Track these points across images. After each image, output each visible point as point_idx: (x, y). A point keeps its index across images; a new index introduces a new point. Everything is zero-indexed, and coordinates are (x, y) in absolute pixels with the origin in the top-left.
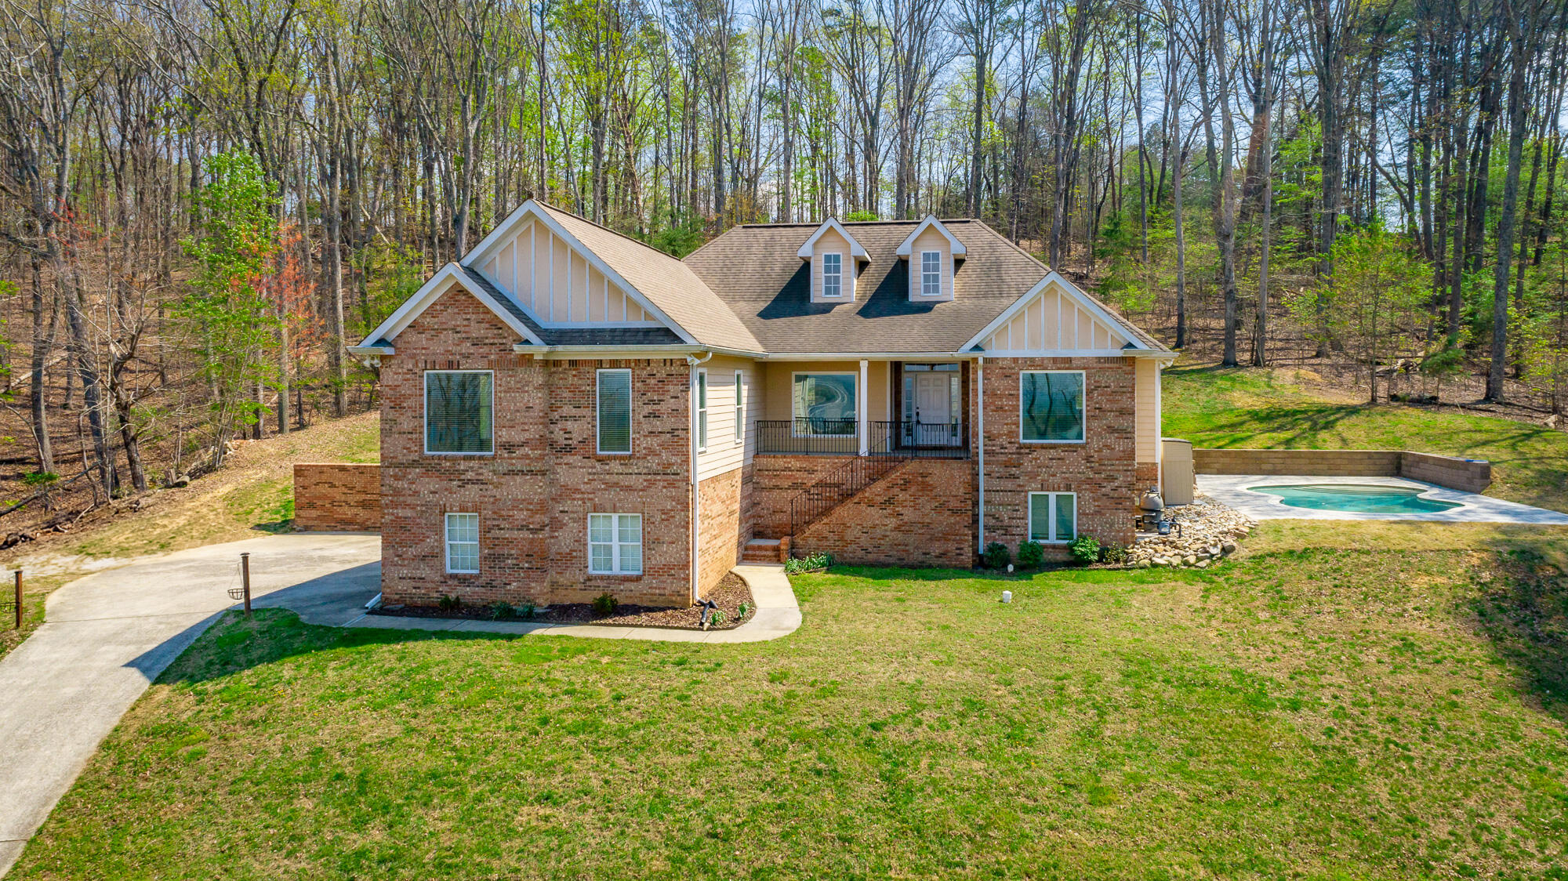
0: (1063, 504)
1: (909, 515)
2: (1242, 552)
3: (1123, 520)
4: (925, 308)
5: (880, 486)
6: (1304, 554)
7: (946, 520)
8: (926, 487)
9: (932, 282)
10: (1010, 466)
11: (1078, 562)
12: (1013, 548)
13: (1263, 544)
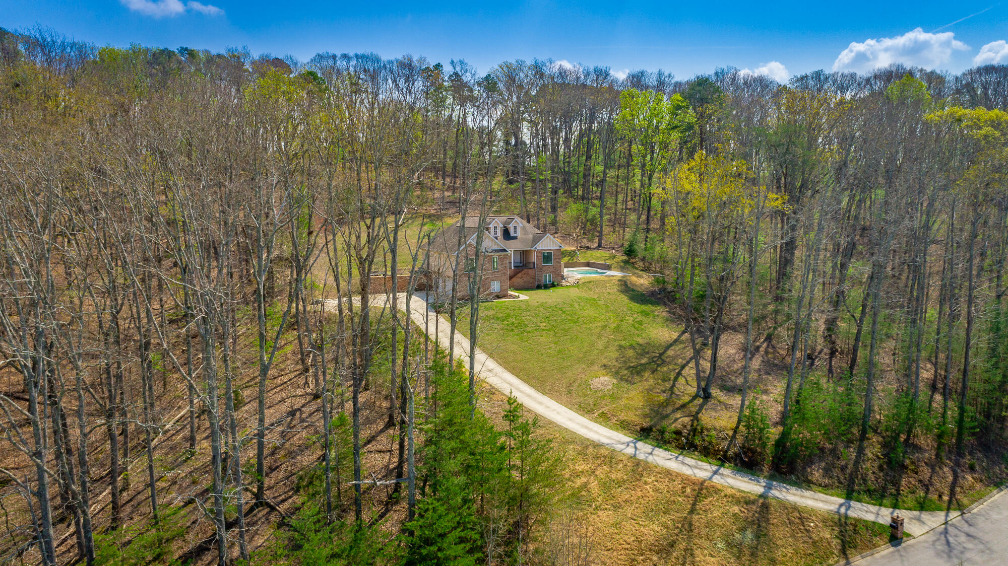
0: (550, 276)
1: (525, 279)
2: (580, 282)
3: (559, 278)
4: (515, 238)
5: (519, 275)
6: (590, 282)
7: (532, 280)
8: (528, 274)
9: (515, 232)
10: (540, 270)
11: (553, 286)
12: (542, 284)
13: (583, 281)
